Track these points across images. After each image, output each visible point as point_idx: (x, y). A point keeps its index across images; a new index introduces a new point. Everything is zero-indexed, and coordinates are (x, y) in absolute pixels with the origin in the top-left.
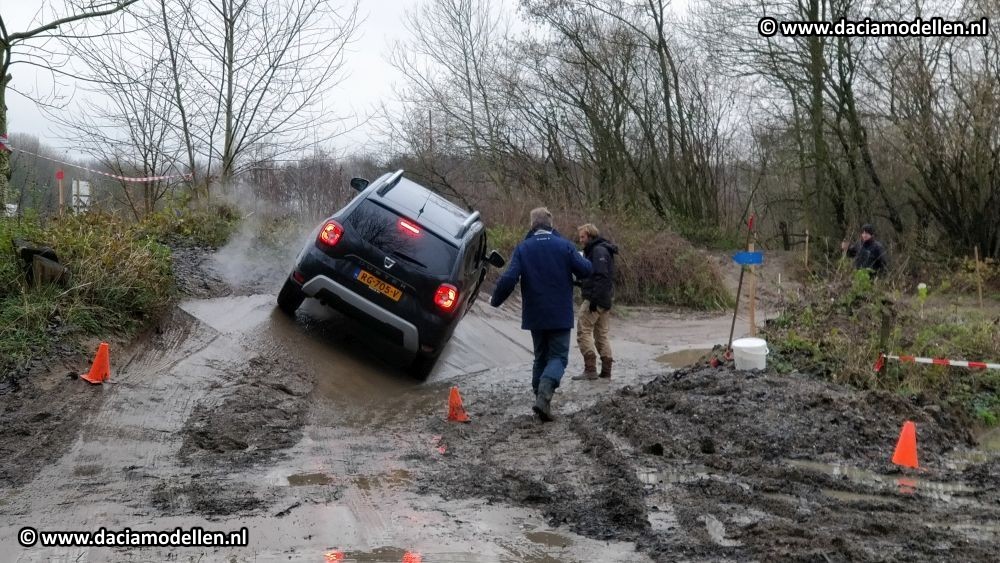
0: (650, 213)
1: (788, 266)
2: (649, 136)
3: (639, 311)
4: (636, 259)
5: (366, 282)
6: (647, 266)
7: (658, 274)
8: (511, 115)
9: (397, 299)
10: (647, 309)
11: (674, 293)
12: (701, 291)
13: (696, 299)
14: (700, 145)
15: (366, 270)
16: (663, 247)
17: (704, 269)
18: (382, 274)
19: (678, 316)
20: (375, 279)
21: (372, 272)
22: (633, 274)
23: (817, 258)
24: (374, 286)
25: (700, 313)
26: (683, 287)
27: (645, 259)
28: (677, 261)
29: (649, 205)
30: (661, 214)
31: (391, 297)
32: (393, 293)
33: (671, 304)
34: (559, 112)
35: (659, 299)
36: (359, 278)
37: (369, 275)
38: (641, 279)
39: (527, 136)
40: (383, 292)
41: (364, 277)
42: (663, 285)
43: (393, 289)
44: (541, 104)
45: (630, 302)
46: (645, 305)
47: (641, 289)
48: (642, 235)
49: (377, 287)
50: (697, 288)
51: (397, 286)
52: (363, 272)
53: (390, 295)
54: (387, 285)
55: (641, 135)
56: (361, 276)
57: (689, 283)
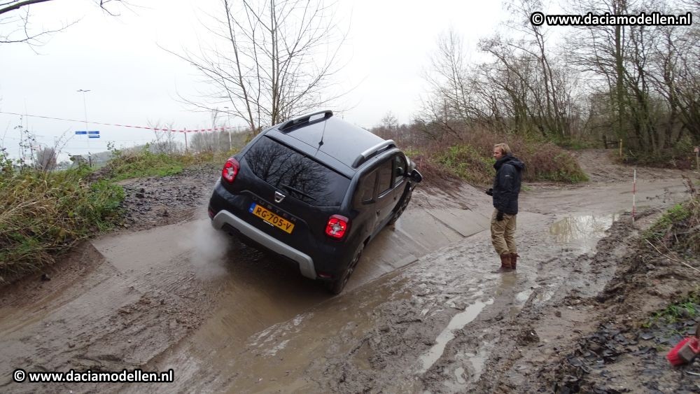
0: (540, 135)
1: (610, 156)
2: (538, 100)
3: (535, 185)
4: (533, 158)
5: (260, 216)
6: (539, 161)
7: (545, 165)
8: (475, 97)
9: (289, 231)
10: (540, 184)
11: (554, 175)
12: (569, 173)
13: (566, 177)
14: (562, 104)
15: (259, 205)
16: (548, 151)
17: (570, 162)
18: (273, 207)
19: (557, 188)
20: (269, 213)
21: (265, 206)
22: (532, 166)
23: (625, 152)
24: (268, 219)
25: (570, 186)
26: (559, 171)
27: (538, 158)
28: (556, 158)
29: (539, 131)
30: (544, 135)
31: (285, 229)
32: (287, 227)
33: (553, 180)
34: (496, 93)
35: (546, 178)
36: (254, 213)
37: (263, 209)
38: (536, 168)
39: (483, 105)
40: (276, 225)
41: (258, 211)
42: (548, 171)
43: (285, 222)
44: (488, 91)
45: (530, 181)
46: (539, 181)
47: (536, 173)
48: (535, 146)
49: (271, 221)
50: (567, 171)
51: (288, 219)
52: (257, 206)
53: (283, 228)
54: (280, 218)
55: (534, 100)
56: (255, 210)
57: (563, 169)
